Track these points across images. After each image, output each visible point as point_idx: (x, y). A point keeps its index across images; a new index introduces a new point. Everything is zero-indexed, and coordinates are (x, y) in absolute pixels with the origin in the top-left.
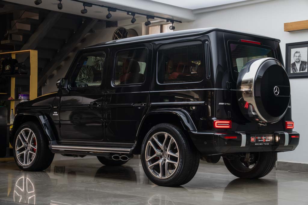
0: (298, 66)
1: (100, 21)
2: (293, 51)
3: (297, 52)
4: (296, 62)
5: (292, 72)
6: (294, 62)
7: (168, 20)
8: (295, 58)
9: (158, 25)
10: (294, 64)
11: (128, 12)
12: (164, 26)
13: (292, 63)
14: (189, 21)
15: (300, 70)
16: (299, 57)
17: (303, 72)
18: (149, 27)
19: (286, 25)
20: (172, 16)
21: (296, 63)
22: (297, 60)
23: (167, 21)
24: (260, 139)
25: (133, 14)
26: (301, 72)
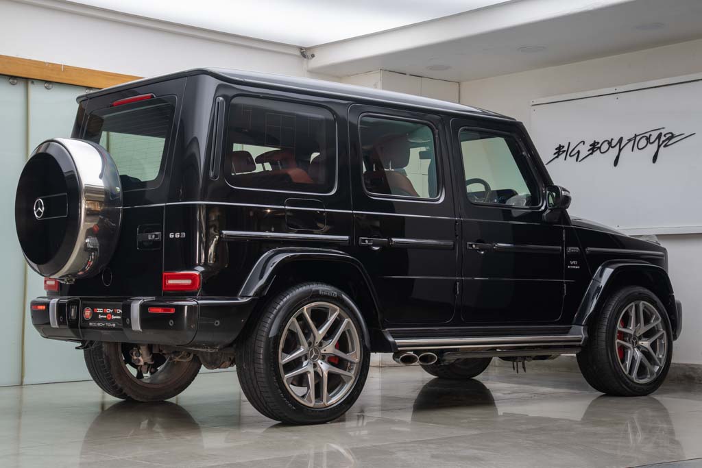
24: (102, 314)
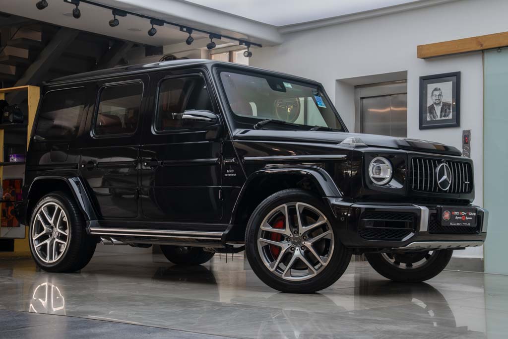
0: (438, 110)
1: (136, 45)
2: (431, 87)
3: (436, 89)
4: (436, 104)
5: (428, 119)
6: (433, 104)
7: (242, 42)
8: (434, 98)
9: (226, 52)
10: (432, 108)
11: (182, 28)
12: (234, 52)
13: (428, 105)
14: (272, 45)
15: (441, 117)
16: (440, 97)
17: (446, 118)
18: (211, 55)
19: (419, 48)
20: (248, 36)
21: (435, 106)
22: (437, 102)
23: (240, 44)
25: (190, 30)
26: (443, 118)
